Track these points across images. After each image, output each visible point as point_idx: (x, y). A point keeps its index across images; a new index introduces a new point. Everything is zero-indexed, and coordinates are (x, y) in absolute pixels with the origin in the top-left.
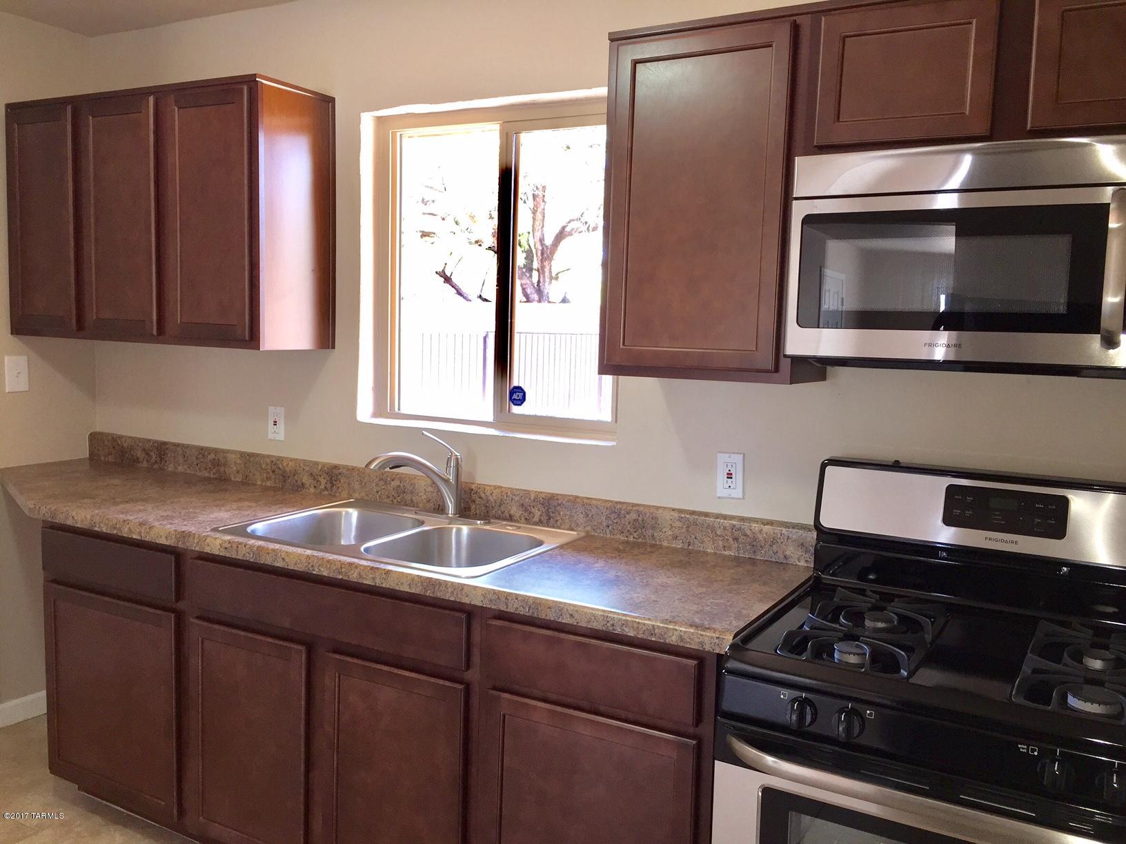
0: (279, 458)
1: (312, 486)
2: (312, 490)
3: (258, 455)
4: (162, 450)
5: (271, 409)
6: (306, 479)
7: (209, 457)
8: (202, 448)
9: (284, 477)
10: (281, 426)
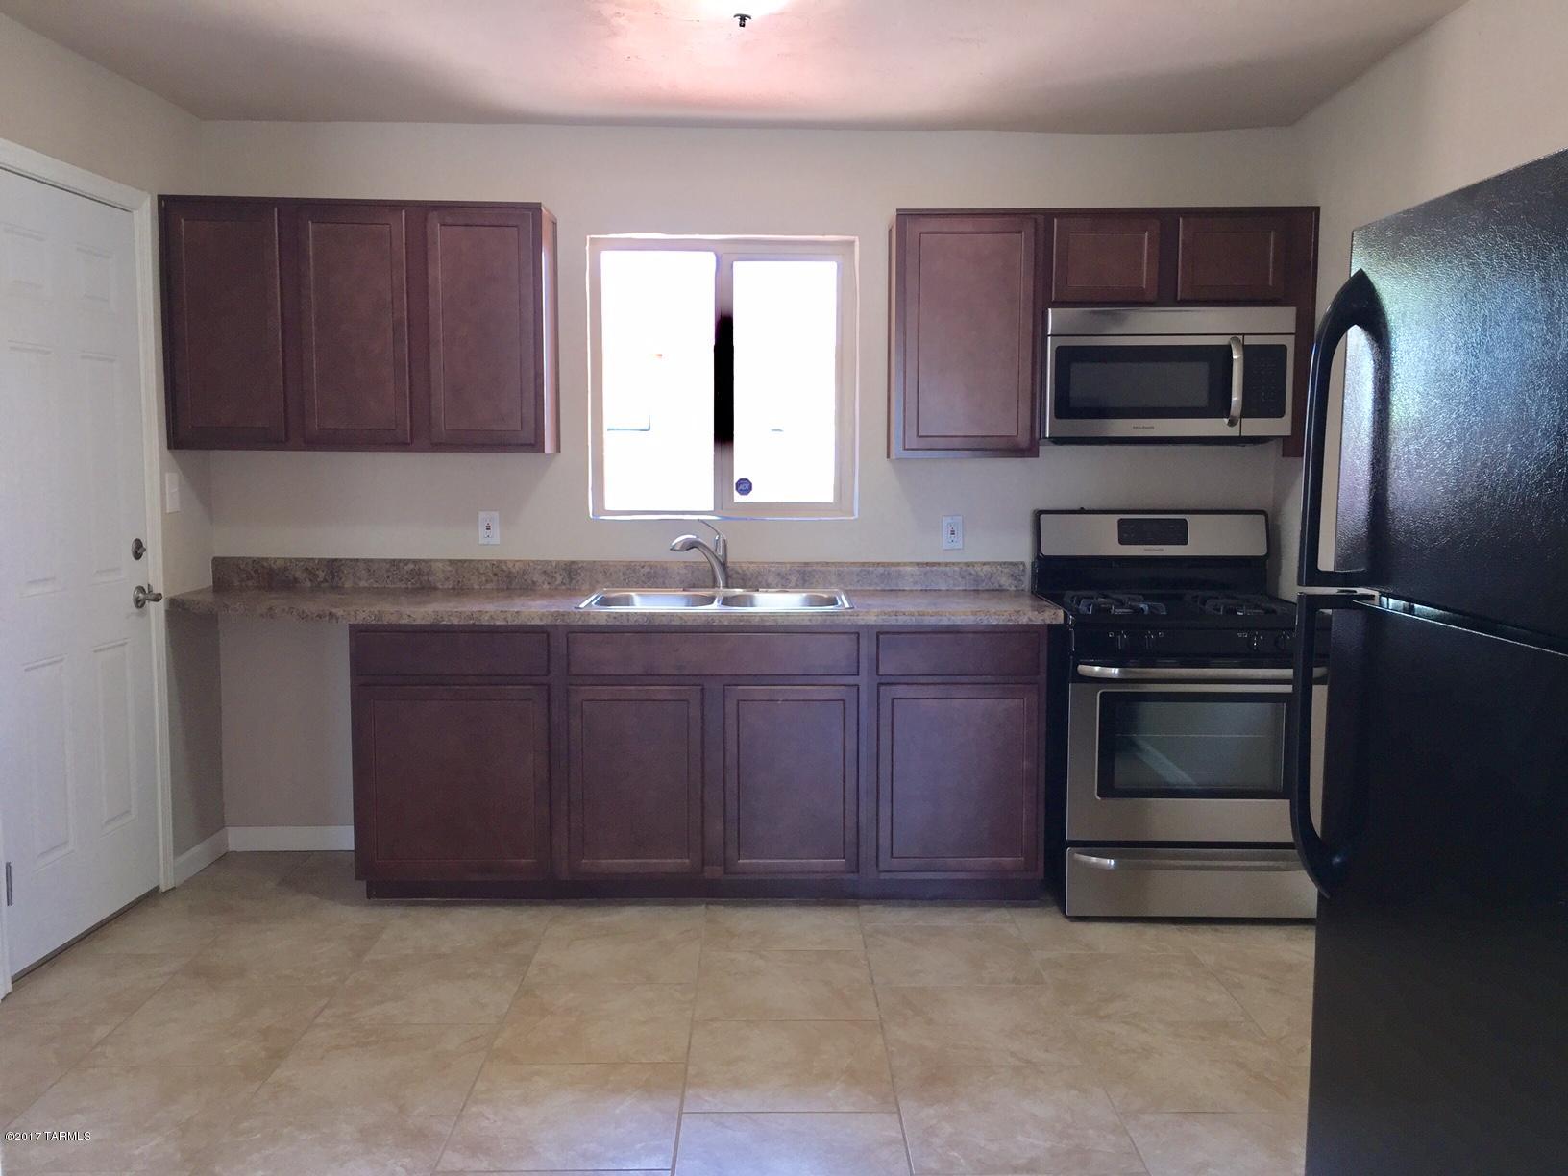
0: (500, 562)
1: (546, 583)
2: (546, 586)
3: (471, 561)
4: (334, 567)
5: (482, 515)
6: (537, 577)
7: (406, 568)
8: (394, 560)
9: (509, 577)
10: (496, 531)
